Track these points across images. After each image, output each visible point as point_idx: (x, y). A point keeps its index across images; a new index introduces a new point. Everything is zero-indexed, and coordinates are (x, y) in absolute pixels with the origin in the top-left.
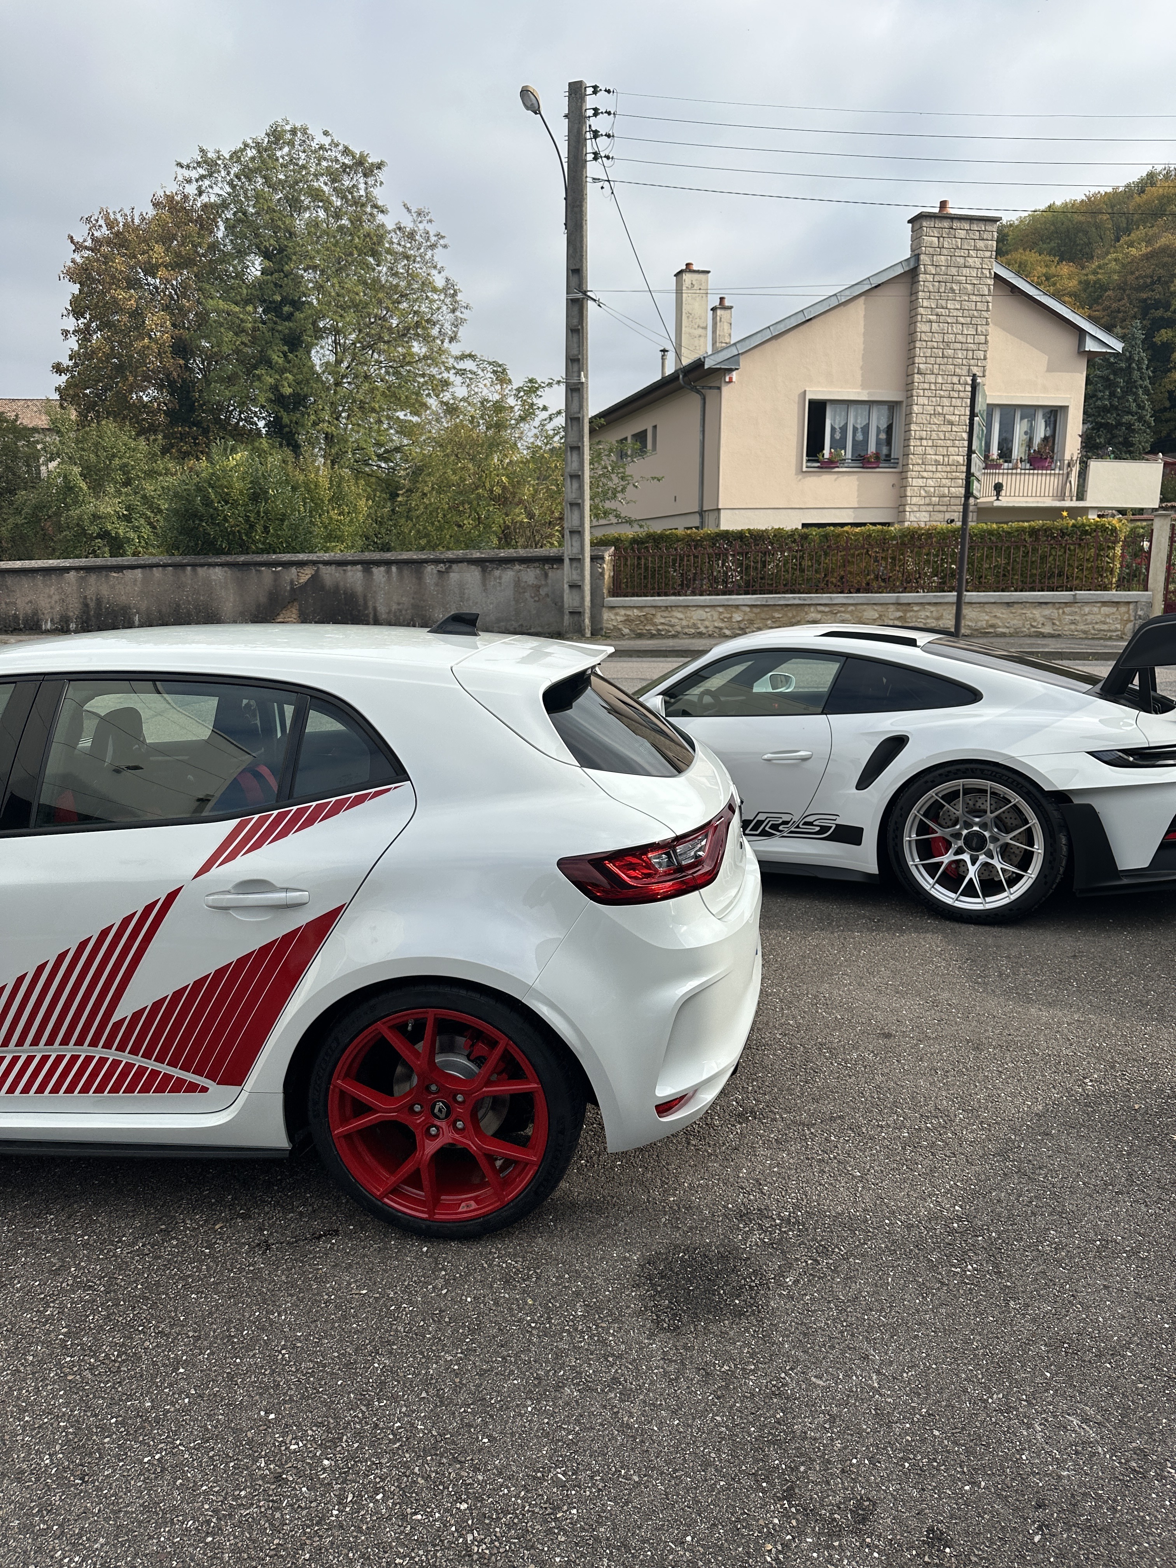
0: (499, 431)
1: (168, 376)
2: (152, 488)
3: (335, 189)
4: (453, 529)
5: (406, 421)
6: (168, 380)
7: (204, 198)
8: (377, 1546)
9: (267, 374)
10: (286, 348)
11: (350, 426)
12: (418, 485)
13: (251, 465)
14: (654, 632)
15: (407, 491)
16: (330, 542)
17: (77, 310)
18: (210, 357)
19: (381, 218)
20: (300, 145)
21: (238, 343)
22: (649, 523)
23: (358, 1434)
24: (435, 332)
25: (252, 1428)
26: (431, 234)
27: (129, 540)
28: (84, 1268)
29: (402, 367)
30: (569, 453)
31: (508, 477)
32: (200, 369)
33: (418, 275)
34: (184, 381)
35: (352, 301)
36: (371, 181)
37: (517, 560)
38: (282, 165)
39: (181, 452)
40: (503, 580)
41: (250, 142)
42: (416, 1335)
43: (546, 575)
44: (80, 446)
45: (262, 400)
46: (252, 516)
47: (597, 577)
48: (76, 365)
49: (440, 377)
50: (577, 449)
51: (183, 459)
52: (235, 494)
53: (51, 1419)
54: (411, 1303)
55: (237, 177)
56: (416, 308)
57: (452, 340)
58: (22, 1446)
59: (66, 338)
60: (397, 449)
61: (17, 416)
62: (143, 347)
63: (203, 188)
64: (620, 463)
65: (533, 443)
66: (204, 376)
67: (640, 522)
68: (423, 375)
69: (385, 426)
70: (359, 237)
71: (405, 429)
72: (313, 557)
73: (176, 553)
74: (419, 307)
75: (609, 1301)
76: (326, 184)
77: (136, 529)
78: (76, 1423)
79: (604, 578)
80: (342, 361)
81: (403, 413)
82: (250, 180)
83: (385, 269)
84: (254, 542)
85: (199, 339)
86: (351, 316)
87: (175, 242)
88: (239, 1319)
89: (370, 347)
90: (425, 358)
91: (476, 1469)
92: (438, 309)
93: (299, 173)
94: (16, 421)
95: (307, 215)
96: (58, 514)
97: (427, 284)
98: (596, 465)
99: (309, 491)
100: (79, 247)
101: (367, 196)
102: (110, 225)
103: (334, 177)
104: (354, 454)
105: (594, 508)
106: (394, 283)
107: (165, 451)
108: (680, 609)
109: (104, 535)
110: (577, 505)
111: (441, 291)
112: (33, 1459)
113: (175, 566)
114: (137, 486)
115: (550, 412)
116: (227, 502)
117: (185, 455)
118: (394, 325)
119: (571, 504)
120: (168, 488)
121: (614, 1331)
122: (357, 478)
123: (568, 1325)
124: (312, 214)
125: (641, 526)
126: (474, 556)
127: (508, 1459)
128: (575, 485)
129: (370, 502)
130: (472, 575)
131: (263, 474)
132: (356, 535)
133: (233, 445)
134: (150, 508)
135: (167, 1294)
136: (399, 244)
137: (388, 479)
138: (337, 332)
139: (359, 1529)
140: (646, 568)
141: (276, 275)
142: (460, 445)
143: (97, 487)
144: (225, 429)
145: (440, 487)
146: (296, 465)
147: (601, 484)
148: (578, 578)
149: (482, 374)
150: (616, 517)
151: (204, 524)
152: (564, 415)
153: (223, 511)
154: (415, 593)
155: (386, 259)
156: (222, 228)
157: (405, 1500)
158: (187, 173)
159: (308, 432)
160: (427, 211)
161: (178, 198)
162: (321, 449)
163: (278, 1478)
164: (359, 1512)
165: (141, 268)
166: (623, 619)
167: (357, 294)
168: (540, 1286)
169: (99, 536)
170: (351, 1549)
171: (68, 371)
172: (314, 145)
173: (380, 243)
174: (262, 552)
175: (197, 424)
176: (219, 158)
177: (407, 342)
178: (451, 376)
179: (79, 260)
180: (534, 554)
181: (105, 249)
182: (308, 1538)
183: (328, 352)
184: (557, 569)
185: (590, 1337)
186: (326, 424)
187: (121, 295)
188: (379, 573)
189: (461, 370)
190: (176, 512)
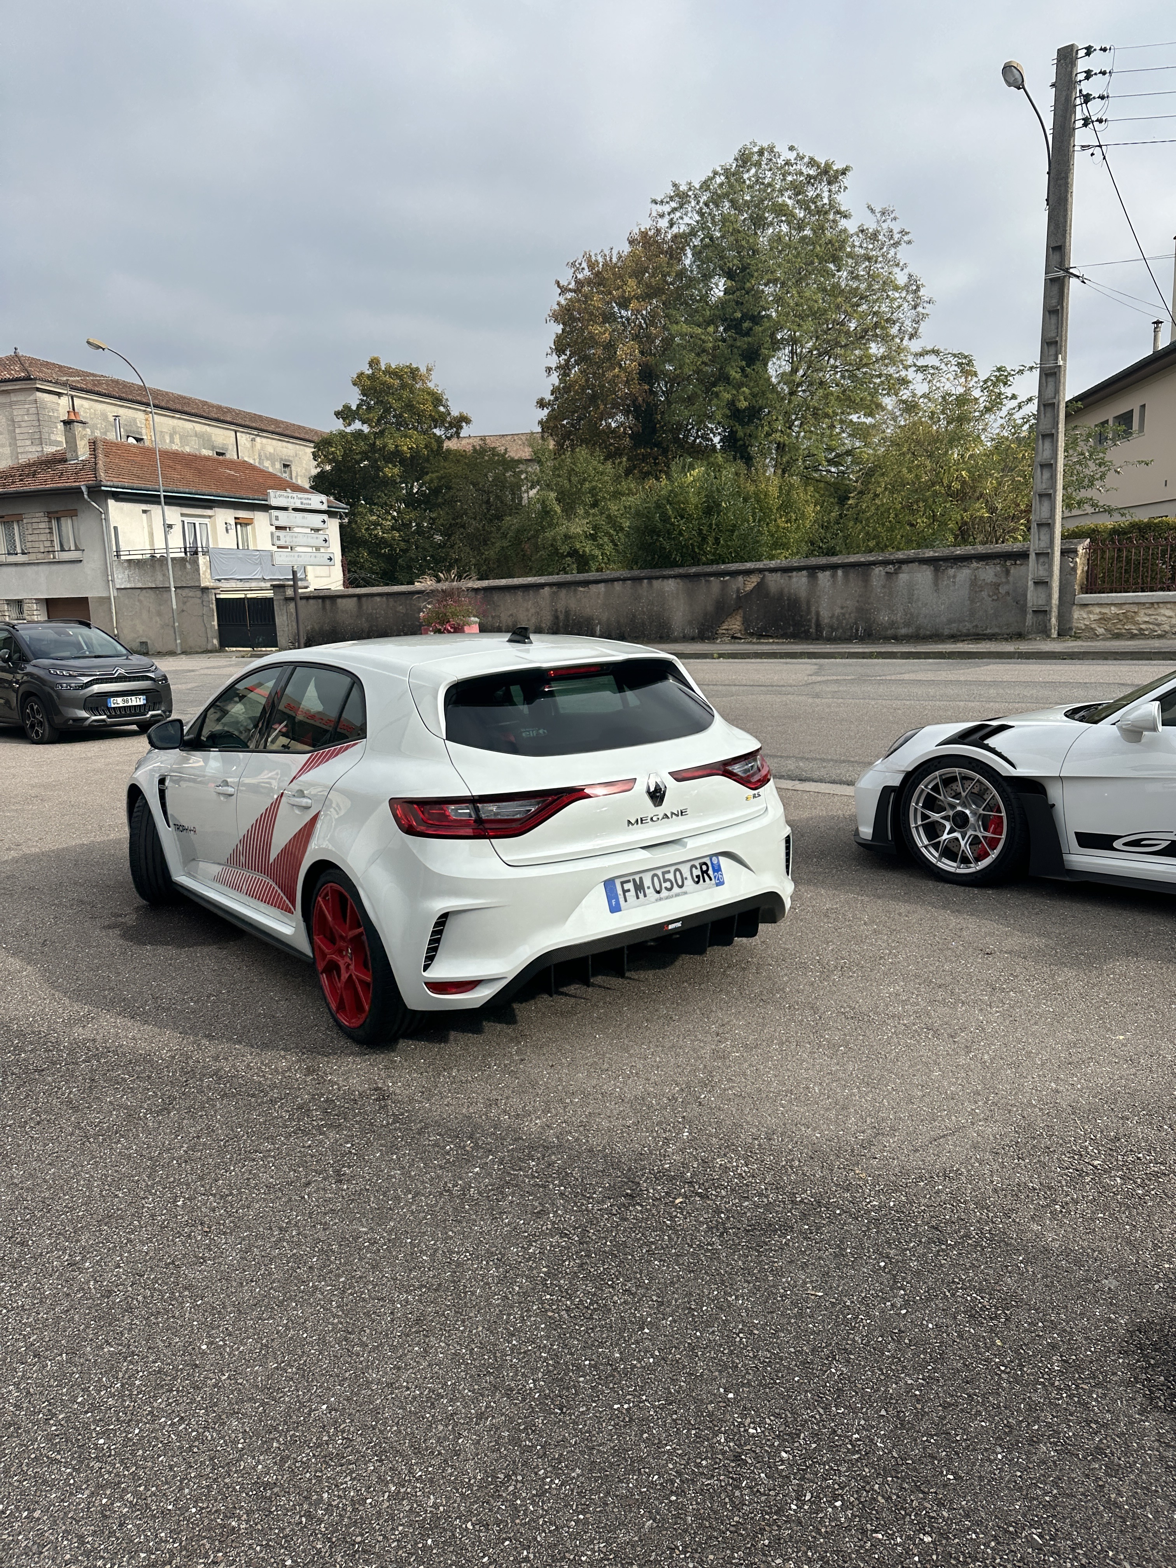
0: (961, 425)
1: (634, 401)
2: (616, 508)
3: (798, 202)
4: (905, 529)
5: (859, 424)
6: (634, 406)
7: (675, 230)
8: (837, 1552)
9: (725, 390)
10: (744, 363)
11: (802, 434)
12: (870, 486)
13: (707, 480)
14: (1136, 632)
15: (858, 493)
16: (776, 549)
17: (559, 349)
18: (673, 380)
19: (843, 223)
20: (767, 164)
21: (699, 363)
22: (1132, 511)
23: (815, 1435)
24: (894, 330)
25: (711, 1402)
26: (895, 232)
27: (594, 557)
28: (561, 1216)
29: (858, 369)
30: (1040, 442)
31: (969, 471)
32: (663, 392)
33: (878, 275)
34: (648, 404)
35: (810, 308)
36: (835, 188)
37: (974, 558)
38: (749, 187)
39: (642, 473)
40: (957, 579)
41: (719, 169)
42: (874, 1348)
43: (1008, 572)
44: (557, 473)
45: (719, 417)
46: (705, 529)
47: (1067, 572)
48: (556, 399)
49: (898, 375)
50: (1051, 436)
51: (643, 479)
52: (691, 508)
53: (535, 1348)
54: (868, 1315)
55: (706, 204)
56: (876, 308)
57: (911, 337)
58: (511, 1366)
59: (549, 375)
60: (849, 453)
61: (506, 449)
62: (614, 376)
63: (675, 220)
64: (1099, 448)
65: (998, 434)
66: (666, 398)
67: (1122, 511)
68: (880, 376)
69: (837, 430)
70: (820, 246)
71: (860, 432)
72: (759, 565)
73: (635, 567)
74: (879, 307)
75: (1091, 1362)
76: (790, 198)
77: (600, 547)
78: (556, 1356)
79: (1076, 574)
80: (797, 370)
81: (857, 415)
82: (717, 206)
83: (845, 273)
84: (705, 554)
85: (664, 363)
86: (809, 325)
87: (647, 275)
88: (699, 1295)
89: (827, 353)
90: (883, 358)
91: (941, 1504)
92: (899, 307)
93: (765, 191)
94: (505, 453)
95: (771, 230)
96: (536, 536)
97: (889, 284)
98: (1071, 452)
99: (758, 501)
100: (564, 290)
101: (830, 204)
102: (591, 265)
103: (797, 189)
104: (804, 461)
105: (1067, 499)
106: (854, 286)
107: (628, 472)
108: (1169, 606)
109: (573, 553)
110: (1048, 496)
111: (902, 288)
112: (520, 1380)
113: (633, 579)
114: (603, 507)
115: (1019, 400)
116: (682, 517)
117: (645, 475)
118: (852, 329)
119: (1040, 496)
120: (630, 507)
121: (1098, 1396)
122: (806, 485)
123: (1043, 1377)
124: (774, 229)
125: (1122, 515)
126: (927, 555)
127: (976, 1503)
128: (1046, 474)
129: (818, 508)
130: (923, 576)
131: (717, 489)
132: (801, 541)
133: (690, 463)
134: (614, 526)
135: (633, 1256)
136: (861, 247)
137: (838, 483)
138: (794, 341)
139: (819, 1532)
140: (1128, 561)
141: (738, 293)
142: (918, 442)
143: (569, 511)
144: (683, 447)
145: (894, 487)
146: (748, 476)
147: (1075, 472)
148: (1046, 574)
149: (945, 368)
150: (1092, 506)
151: (661, 539)
152: (1036, 401)
153: (679, 526)
154: (860, 596)
155: (847, 265)
156: (689, 255)
157: (865, 1516)
158: (660, 208)
159: (761, 443)
160: (891, 209)
161: (651, 233)
162: (772, 459)
163: (737, 1458)
164: (818, 1514)
165: (616, 303)
166: (1097, 617)
167: (816, 301)
168: (1010, 1330)
169: (569, 555)
170: (810, 1548)
171: (549, 404)
172: (781, 162)
173: (842, 248)
174: (712, 562)
175: (658, 445)
176: (690, 189)
177: (865, 344)
178: (911, 374)
179: (563, 302)
180: (994, 551)
181: (586, 289)
182: (767, 1524)
183: (784, 363)
184: (1021, 565)
185: (1070, 1397)
186: (779, 434)
187: (597, 329)
188: (824, 577)
189: (922, 367)
190: (637, 529)
